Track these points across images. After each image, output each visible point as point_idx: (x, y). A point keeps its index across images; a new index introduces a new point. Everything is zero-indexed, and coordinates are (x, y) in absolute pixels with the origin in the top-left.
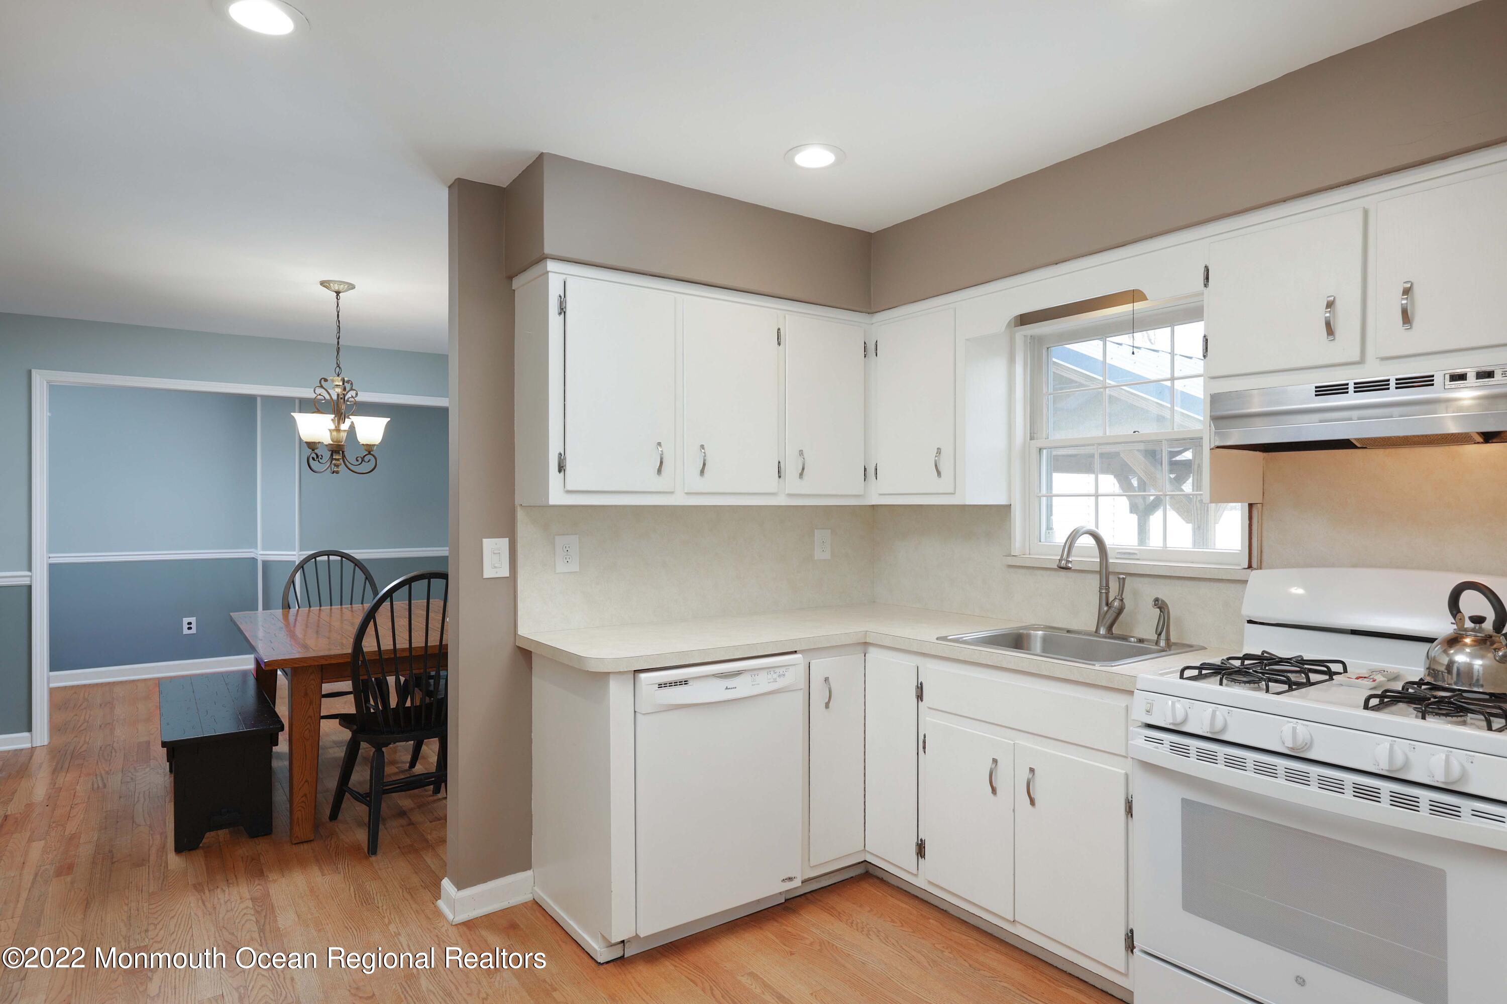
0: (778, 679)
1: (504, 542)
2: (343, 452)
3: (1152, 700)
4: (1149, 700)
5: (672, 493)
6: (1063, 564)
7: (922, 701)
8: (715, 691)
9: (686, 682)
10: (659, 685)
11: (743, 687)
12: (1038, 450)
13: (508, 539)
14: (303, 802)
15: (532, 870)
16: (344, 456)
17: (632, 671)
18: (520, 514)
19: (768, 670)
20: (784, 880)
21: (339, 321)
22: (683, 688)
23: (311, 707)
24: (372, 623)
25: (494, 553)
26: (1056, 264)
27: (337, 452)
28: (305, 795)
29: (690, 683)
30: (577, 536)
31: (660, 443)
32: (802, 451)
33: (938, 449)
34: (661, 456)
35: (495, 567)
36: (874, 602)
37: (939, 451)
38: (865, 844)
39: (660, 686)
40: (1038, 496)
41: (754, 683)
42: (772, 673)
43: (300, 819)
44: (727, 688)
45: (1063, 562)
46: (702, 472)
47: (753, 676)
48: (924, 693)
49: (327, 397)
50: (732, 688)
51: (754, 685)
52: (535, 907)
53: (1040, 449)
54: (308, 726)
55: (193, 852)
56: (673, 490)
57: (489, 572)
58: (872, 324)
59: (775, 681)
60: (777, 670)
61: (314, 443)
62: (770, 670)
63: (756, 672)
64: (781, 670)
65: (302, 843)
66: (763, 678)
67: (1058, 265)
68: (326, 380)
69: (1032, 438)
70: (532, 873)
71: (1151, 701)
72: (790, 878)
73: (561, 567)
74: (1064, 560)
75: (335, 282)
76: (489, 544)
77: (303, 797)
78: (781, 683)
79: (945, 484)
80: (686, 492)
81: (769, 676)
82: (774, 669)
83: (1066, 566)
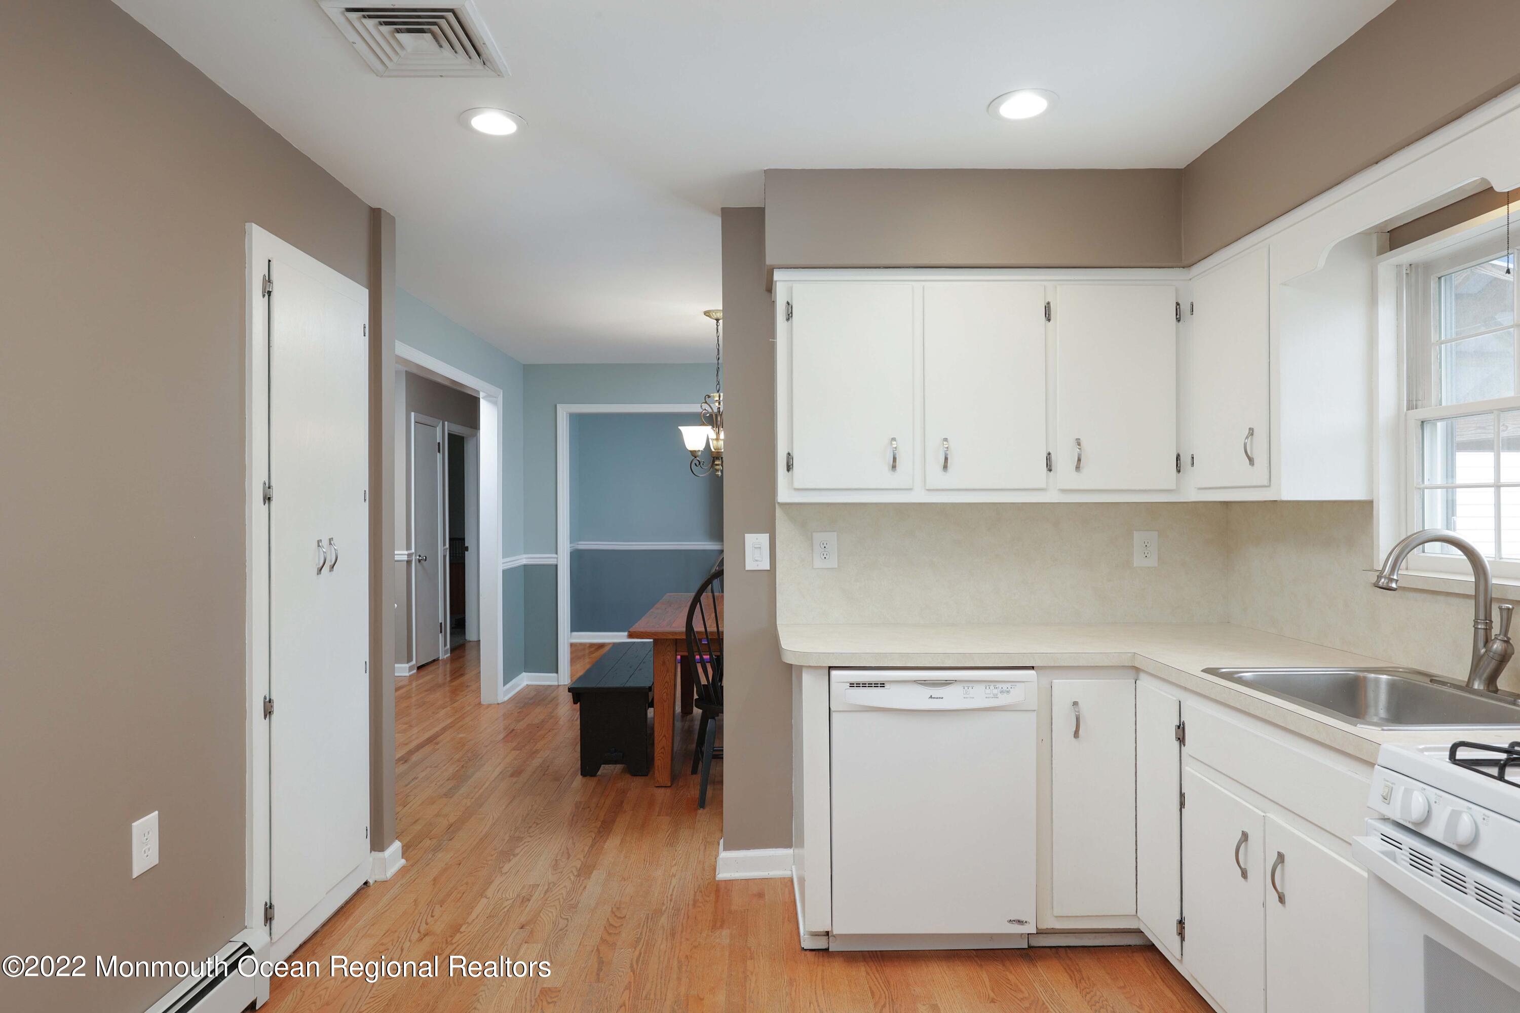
0: (999, 695)
1: (764, 538)
2: (722, 458)
3: (1392, 783)
4: (1388, 781)
5: (911, 489)
6: (1383, 583)
7: (1184, 745)
8: (919, 698)
9: (882, 685)
10: (850, 684)
11: (951, 698)
12: (1420, 423)
13: (768, 534)
14: (661, 753)
15: (793, 848)
16: (722, 462)
17: (825, 667)
18: (779, 512)
19: (987, 684)
20: (1011, 920)
21: (719, 345)
22: (879, 690)
23: (668, 674)
24: (698, 605)
25: (755, 548)
26: (1377, 163)
27: (717, 458)
28: (663, 748)
29: (887, 686)
30: (835, 533)
31: (947, 439)
32: (1079, 439)
33: (1250, 429)
34: (945, 453)
35: (757, 561)
36: (1228, 622)
37: (1251, 432)
38: (1137, 909)
39: (852, 685)
40: (1419, 488)
41: (965, 696)
42: (992, 687)
43: (660, 766)
44: (931, 697)
45: (1383, 580)
46: (945, 467)
47: (966, 688)
48: (1186, 735)
49: (710, 410)
50: (937, 698)
51: (967, 698)
52: (789, 883)
53: (1422, 422)
54: (666, 690)
55: (592, 778)
56: (911, 487)
57: (750, 565)
58: (1190, 279)
59: (996, 696)
60: (999, 685)
61: (695, 451)
62: (989, 684)
63: (970, 685)
64: (1005, 686)
65: (662, 787)
66: (979, 689)
67: (1379, 164)
68: (709, 397)
69: (1410, 407)
70: (792, 852)
71: (1391, 785)
72: (1019, 921)
73: (818, 563)
74: (1385, 577)
75: (713, 311)
76: (751, 539)
77: (662, 749)
78: (1003, 700)
79: (1258, 474)
80: (927, 488)
81: (988, 691)
82: (995, 684)
83: (1388, 586)
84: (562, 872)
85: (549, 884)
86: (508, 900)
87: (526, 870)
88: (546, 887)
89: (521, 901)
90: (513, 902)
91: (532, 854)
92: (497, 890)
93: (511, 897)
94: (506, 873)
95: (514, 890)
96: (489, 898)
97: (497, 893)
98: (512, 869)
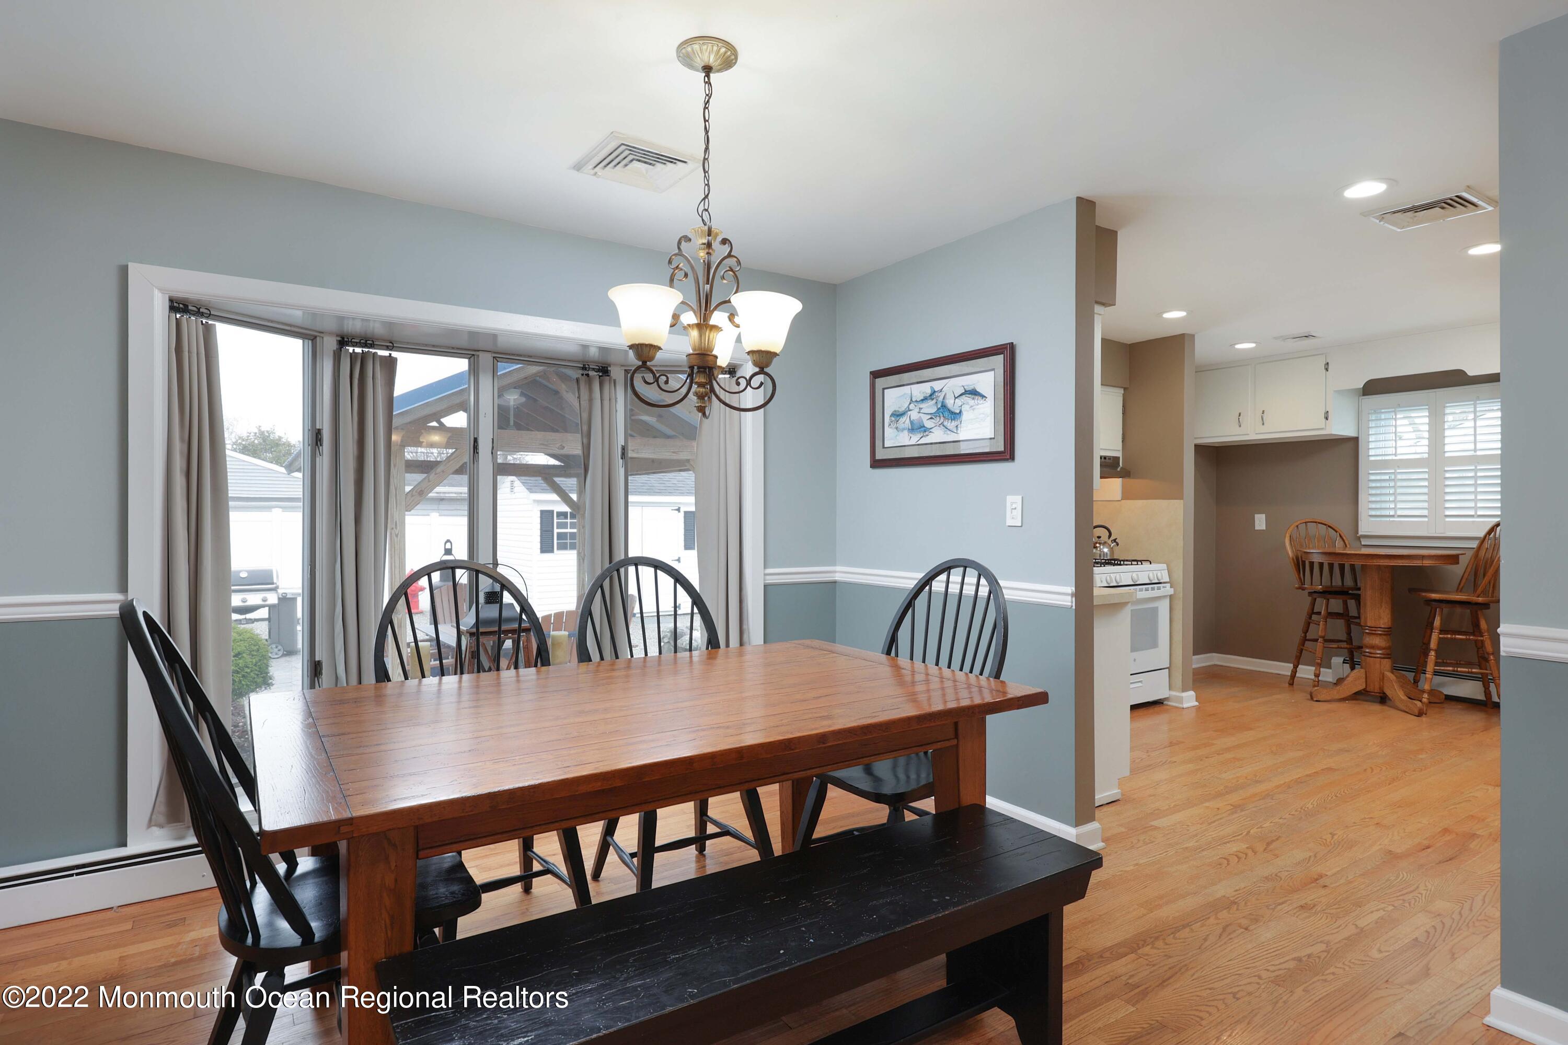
84: (1250, 914)
85: (1274, 909)
86: (1331, 914)
87: (1293, 935)
88: (1279, 907)
89: (1317, 907)
90: (1325, 910)
91: (1273, 950)
92: (1341, 928)
93: (1325, 915)
94: (1321, 942)
95: (1319, 920)
96: (1353, 924)
97: (1341, 925)
98: (1311, 944)
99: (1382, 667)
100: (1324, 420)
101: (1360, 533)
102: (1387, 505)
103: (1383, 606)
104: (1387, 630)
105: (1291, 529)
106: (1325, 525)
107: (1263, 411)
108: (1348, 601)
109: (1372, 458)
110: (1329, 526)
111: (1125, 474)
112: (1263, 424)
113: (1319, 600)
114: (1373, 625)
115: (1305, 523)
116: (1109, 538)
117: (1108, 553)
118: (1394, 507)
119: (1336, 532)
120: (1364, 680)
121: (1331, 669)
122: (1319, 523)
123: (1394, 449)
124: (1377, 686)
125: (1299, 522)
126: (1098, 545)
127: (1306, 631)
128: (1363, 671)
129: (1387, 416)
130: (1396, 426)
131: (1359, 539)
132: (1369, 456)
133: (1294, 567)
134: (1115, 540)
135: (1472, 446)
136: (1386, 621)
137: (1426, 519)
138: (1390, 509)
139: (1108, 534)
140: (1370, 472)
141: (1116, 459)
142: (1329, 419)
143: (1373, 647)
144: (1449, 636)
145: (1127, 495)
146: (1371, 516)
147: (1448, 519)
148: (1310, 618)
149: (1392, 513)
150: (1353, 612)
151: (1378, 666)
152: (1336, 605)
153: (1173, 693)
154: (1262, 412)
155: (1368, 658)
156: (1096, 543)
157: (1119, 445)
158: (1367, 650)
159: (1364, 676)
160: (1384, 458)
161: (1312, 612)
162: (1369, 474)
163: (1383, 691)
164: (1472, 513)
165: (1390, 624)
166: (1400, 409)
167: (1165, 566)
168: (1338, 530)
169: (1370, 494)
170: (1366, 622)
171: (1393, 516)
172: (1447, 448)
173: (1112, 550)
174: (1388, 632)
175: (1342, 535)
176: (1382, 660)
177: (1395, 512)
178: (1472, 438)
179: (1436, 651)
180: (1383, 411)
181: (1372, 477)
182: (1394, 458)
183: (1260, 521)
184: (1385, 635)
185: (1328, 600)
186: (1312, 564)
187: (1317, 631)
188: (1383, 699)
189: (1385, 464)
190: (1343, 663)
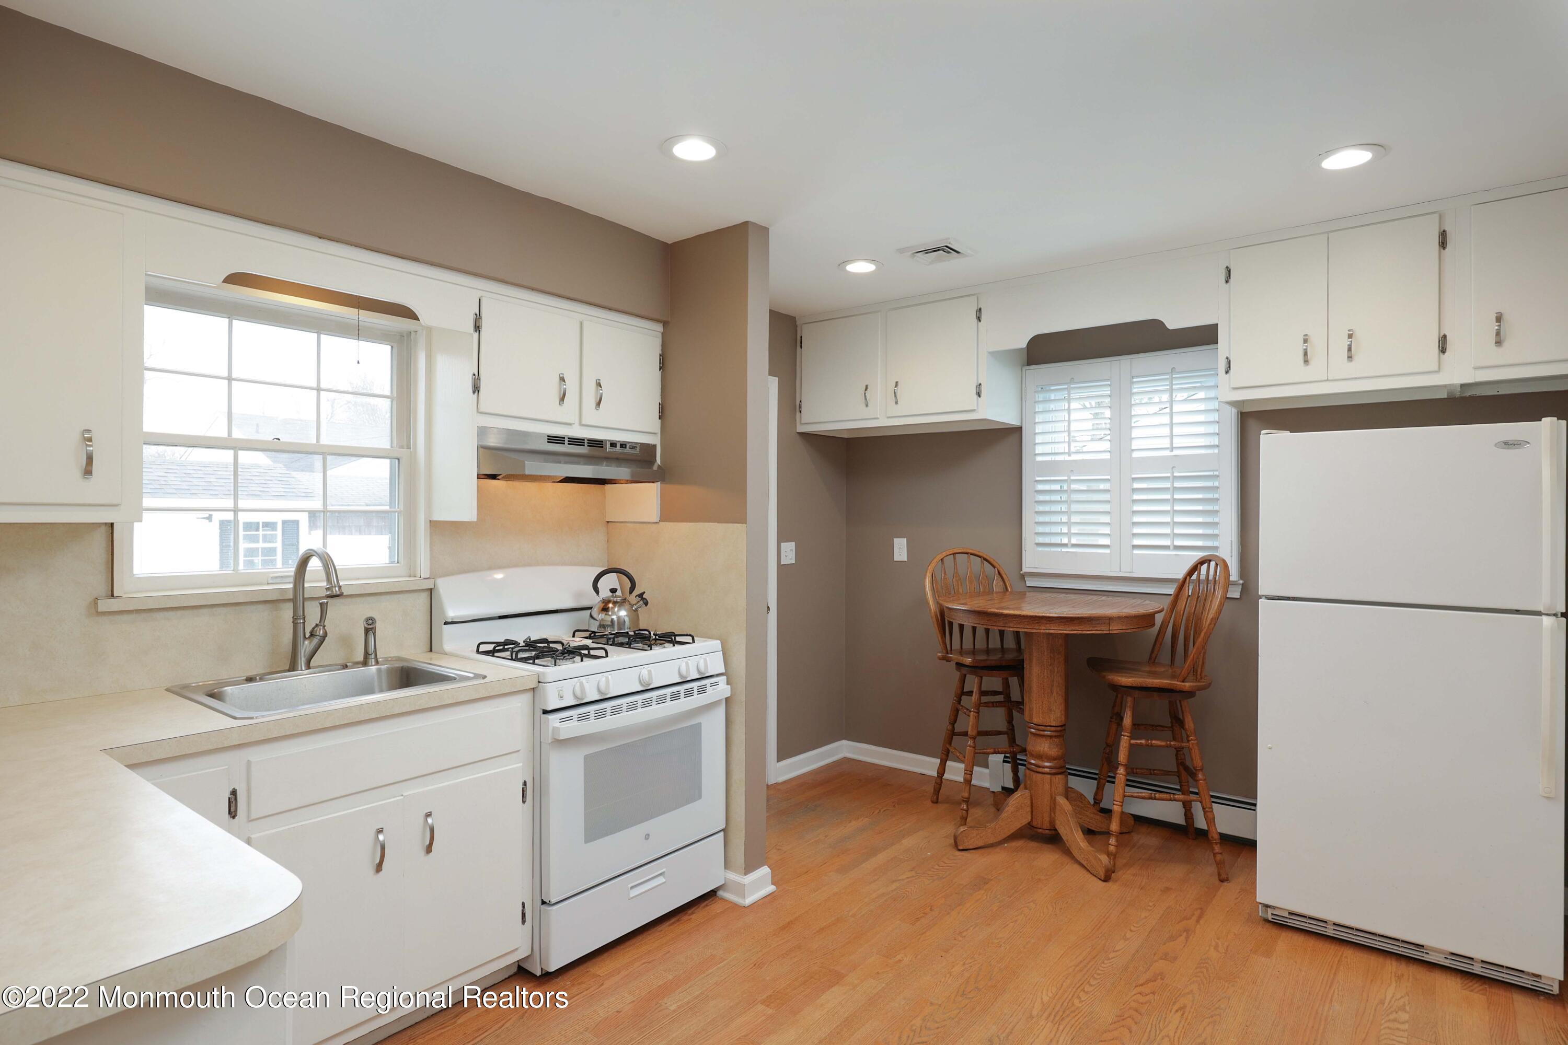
3: (562, 687)
4: (559, 688)
99: (1053, 789)
100: (976, 396)
101: (1025, 570)
102: (1056, 529)
103: (1055, 694)
104: (1059, 729)
105: (933, 565)
106: (980, 557)
107: (897, 383)
108: (1009, 678)
109: (1039, 459)
110: (985, 559)
111: (661, 476)
112: (897, 403)
113: (970, 678)
114: (1040, 722)
115: (954, 554)
116: (631, 593)
117: (627, 619)
118: (1066, 531)
119: (994, 567)
120: (1029, 809)
121: (988, 768)
122: (972, 554)
123: (1066, 445)
124: (1047, 819)
125: (944, 554)
126: (611, 605)
127: (953, 722)
128: (1027, 793)
129: (1059, 395)
130: (1069, 410)
131: (1023, 577)
132: (1036, 455)
133: (936, 626)
134: (641, 595)
135: (1166, 443)
136: (1059, 715)
137: (1107, 551)
138: (1061, 534)
139: (629, 585)
140: (1038, 479)
141: (649, 450)
142: (982, 395)
143: (1040, 757)
144: (1143, 741)
145: (668, 514)
146: (1038, 544)
147: (1136, 552)
148: (959, 701)
149: (1065, 541)
150: (1015, 695)
151: (1047, 787)
152: (993, 682)
153: (733, 876)
154: (894, 384)
155: (1035, 775)
156: (609, 601)
157: (654, 424)
158: (1033, 762)
159: (1029, 802)
160: (1054, 458)
161: (963, 693)
162: (1036, 481)
163: (1055, 827)
164: (1167, 542)
165: (1063, 718)
166: (1074, 386)
167: (717, 644)
168: (996, 565)
169: (1036, 512)
170: (1031, 716)
171: (1065, 545)
172: (1135, 445)
173: (634, 615)
174: (1061, 732)
175: (1002, 572)
176: (1053, 777)
177: (1069, 540)
178: (1166, 431)
179: (1126, 767)
180: (1053, 388)
181: (1040, 487)
182: (1067, 458)
183: (900, 550)
184: (1055, 736)
185: (982, 677)
186: (961, 627)
187: (967, 723)
188: (1053, 839)
189: (1053, 467)
190: (1004, 761)
